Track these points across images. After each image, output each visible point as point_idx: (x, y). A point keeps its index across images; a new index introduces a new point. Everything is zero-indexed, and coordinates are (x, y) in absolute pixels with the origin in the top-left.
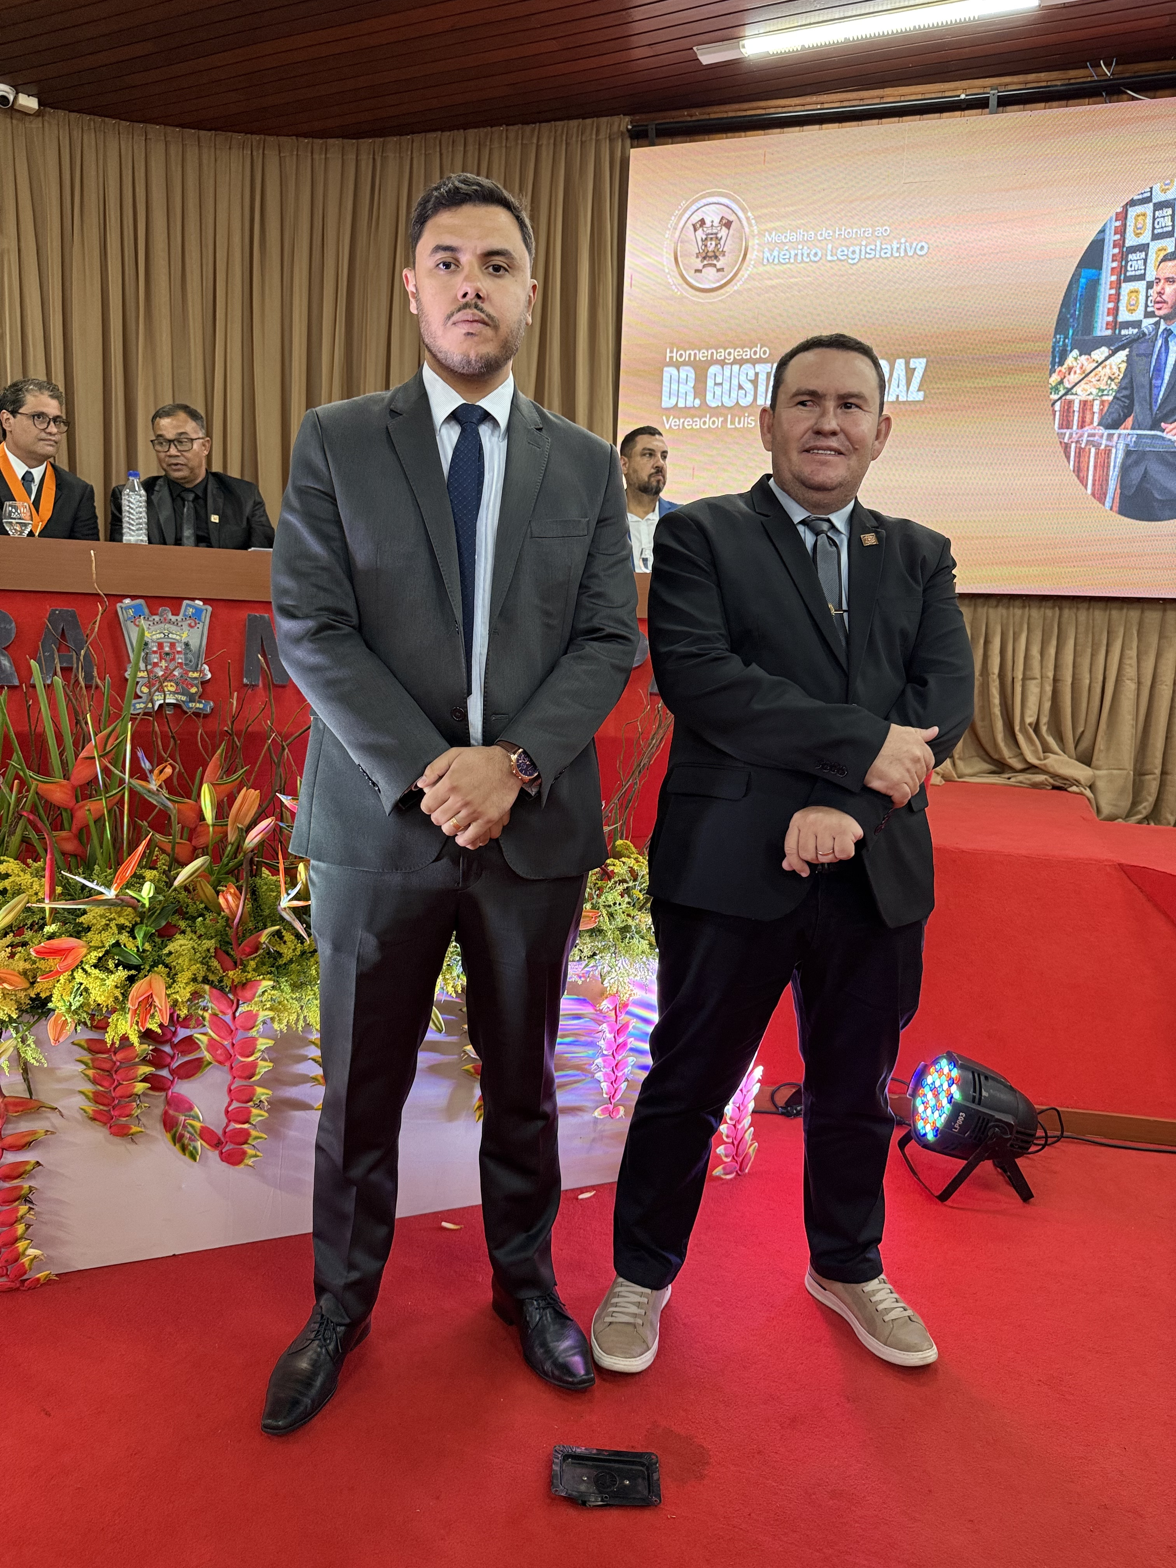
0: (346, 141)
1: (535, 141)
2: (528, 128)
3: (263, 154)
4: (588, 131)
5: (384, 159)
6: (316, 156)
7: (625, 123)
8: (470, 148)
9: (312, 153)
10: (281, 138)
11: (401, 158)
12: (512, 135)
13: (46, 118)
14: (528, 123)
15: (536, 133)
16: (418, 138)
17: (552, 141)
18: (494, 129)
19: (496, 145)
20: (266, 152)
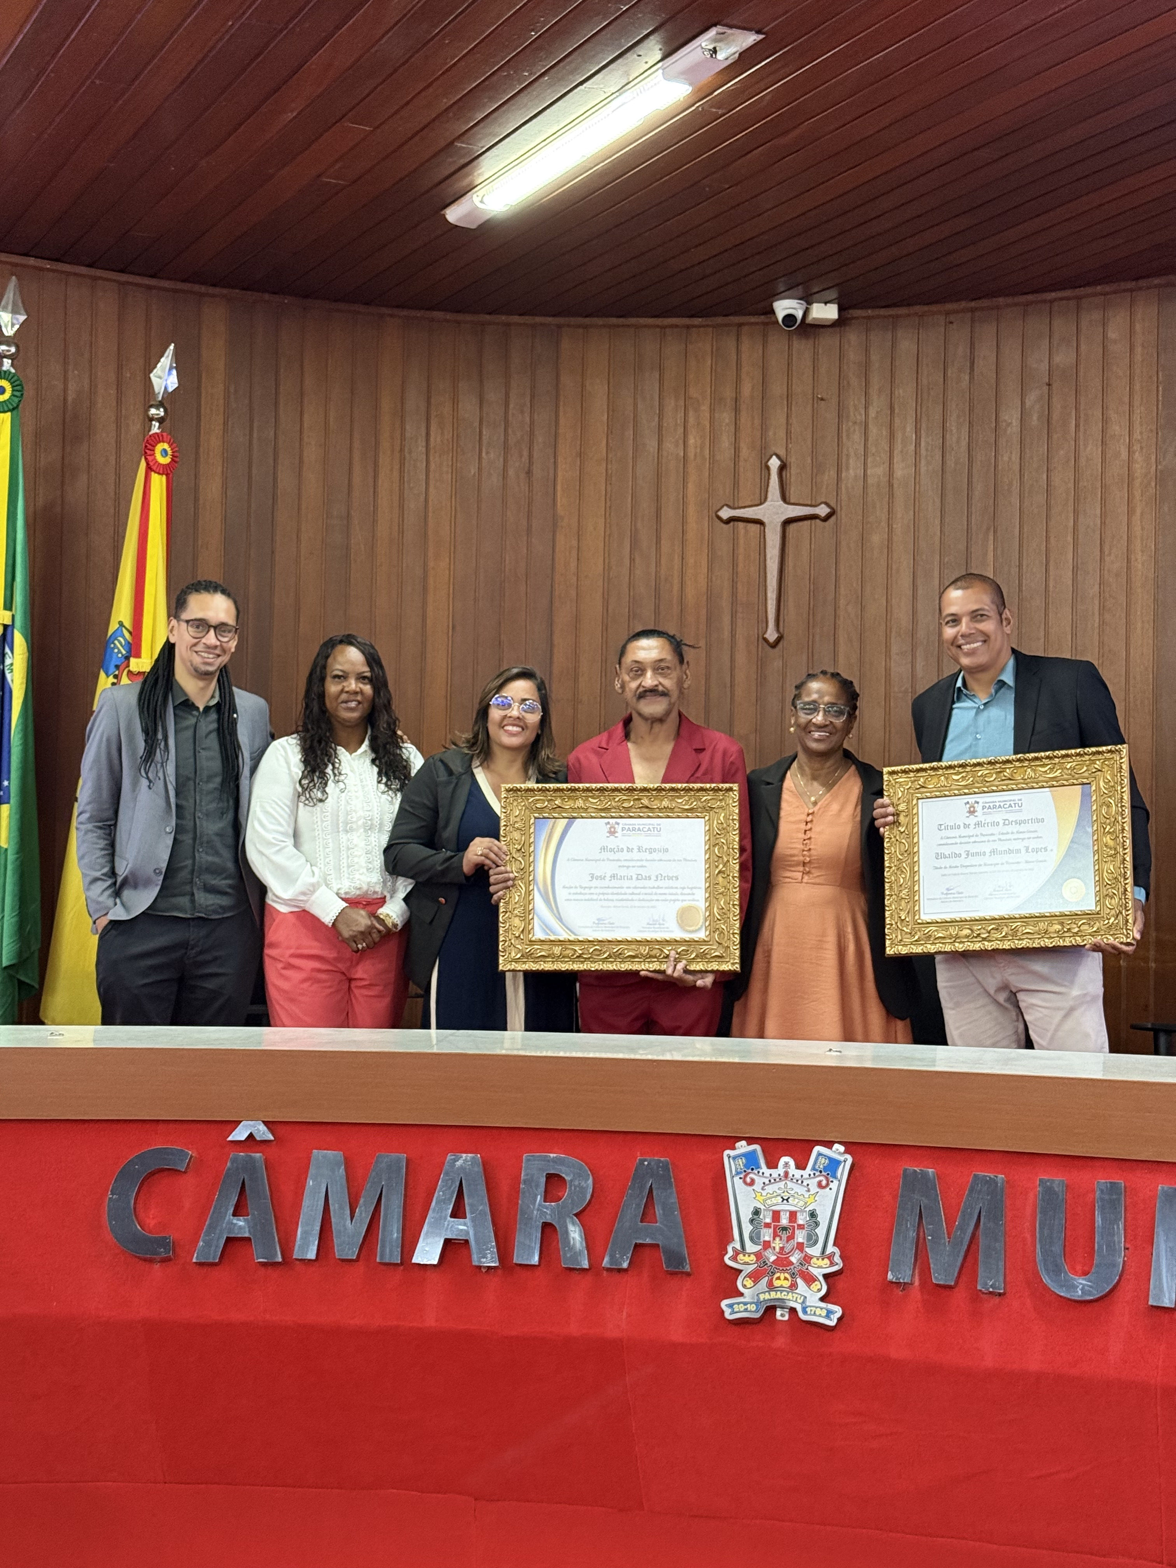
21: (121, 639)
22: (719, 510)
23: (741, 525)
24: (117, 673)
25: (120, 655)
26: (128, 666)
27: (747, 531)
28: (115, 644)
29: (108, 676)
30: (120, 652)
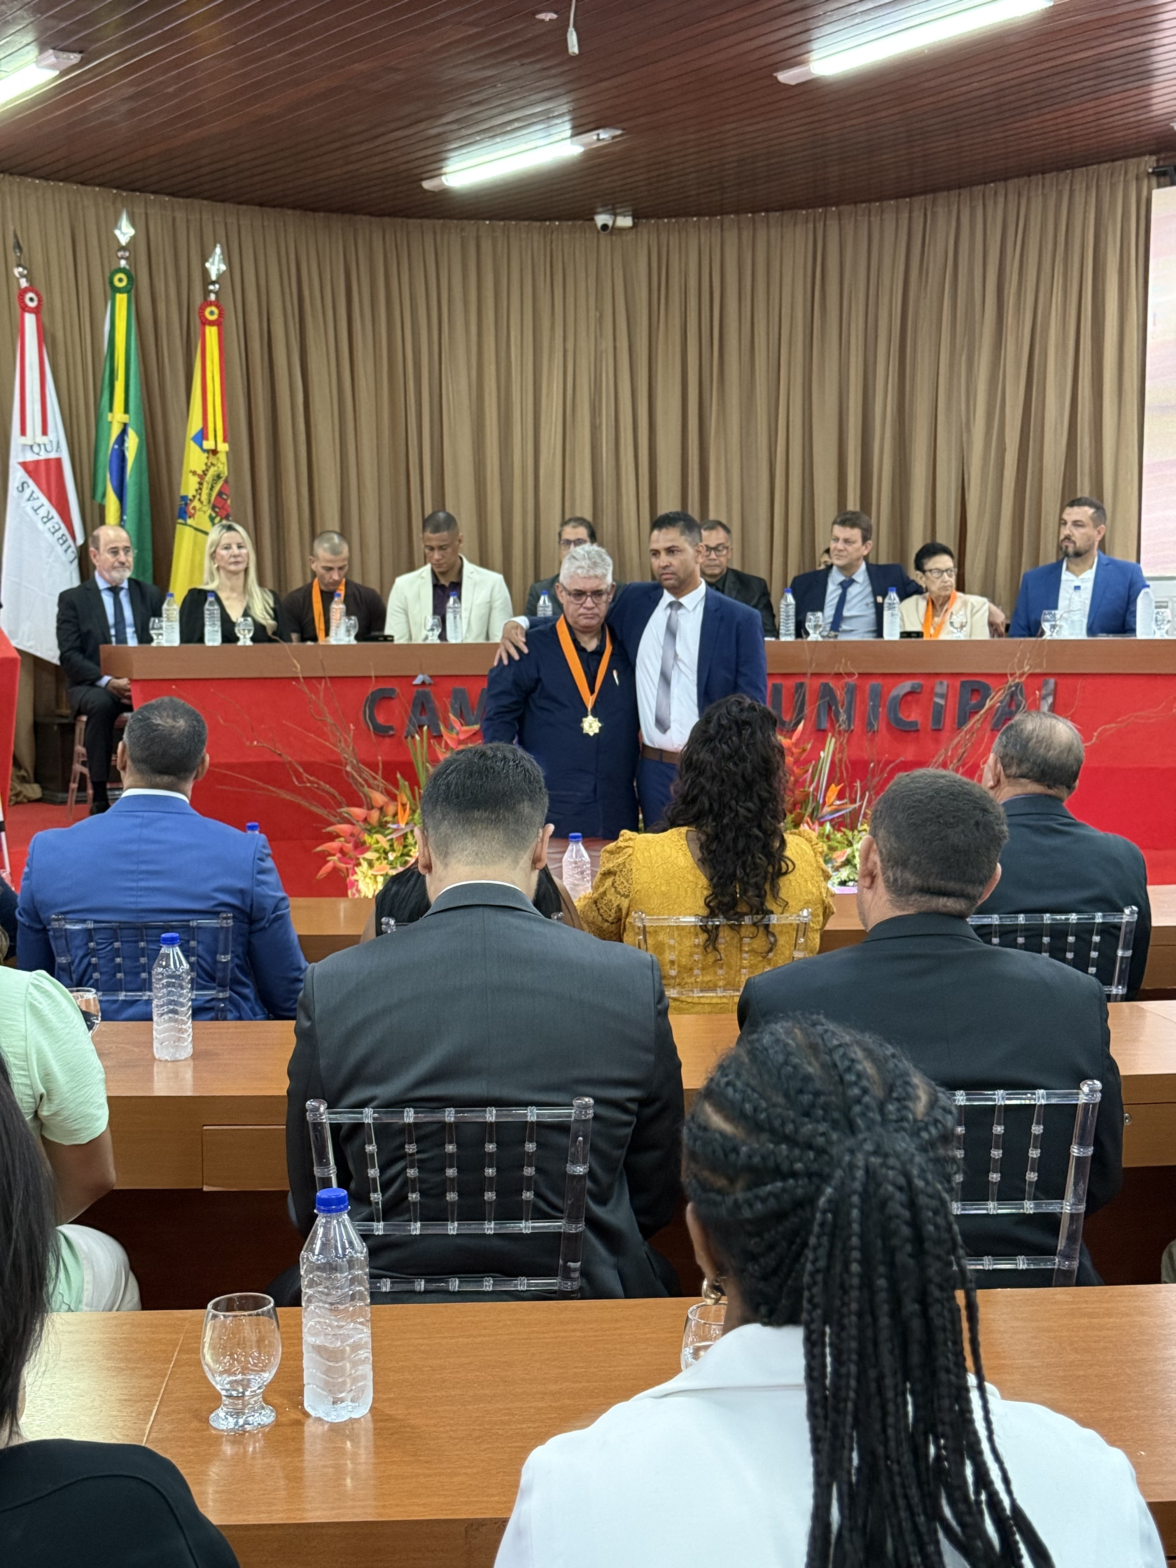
0: (900, 200)
1: (1068, 188)
2: (1062, 175)
3: (825, 225)
4: (1116, 175)
5: (934, 214)
6: (872, 219)
7: (1149, 163)
8: (1010, 197)
9: (869, 216)
10: (842, 208)
11: (950, 212)
12: (1047, 183)
13: (639, 229)
14: (1063, 170)
15: (1068, 181)
16: (965, 192)
17: (1084, 185)
18: (1032, 178)
19: (1033, 194)
20: (828, 223)
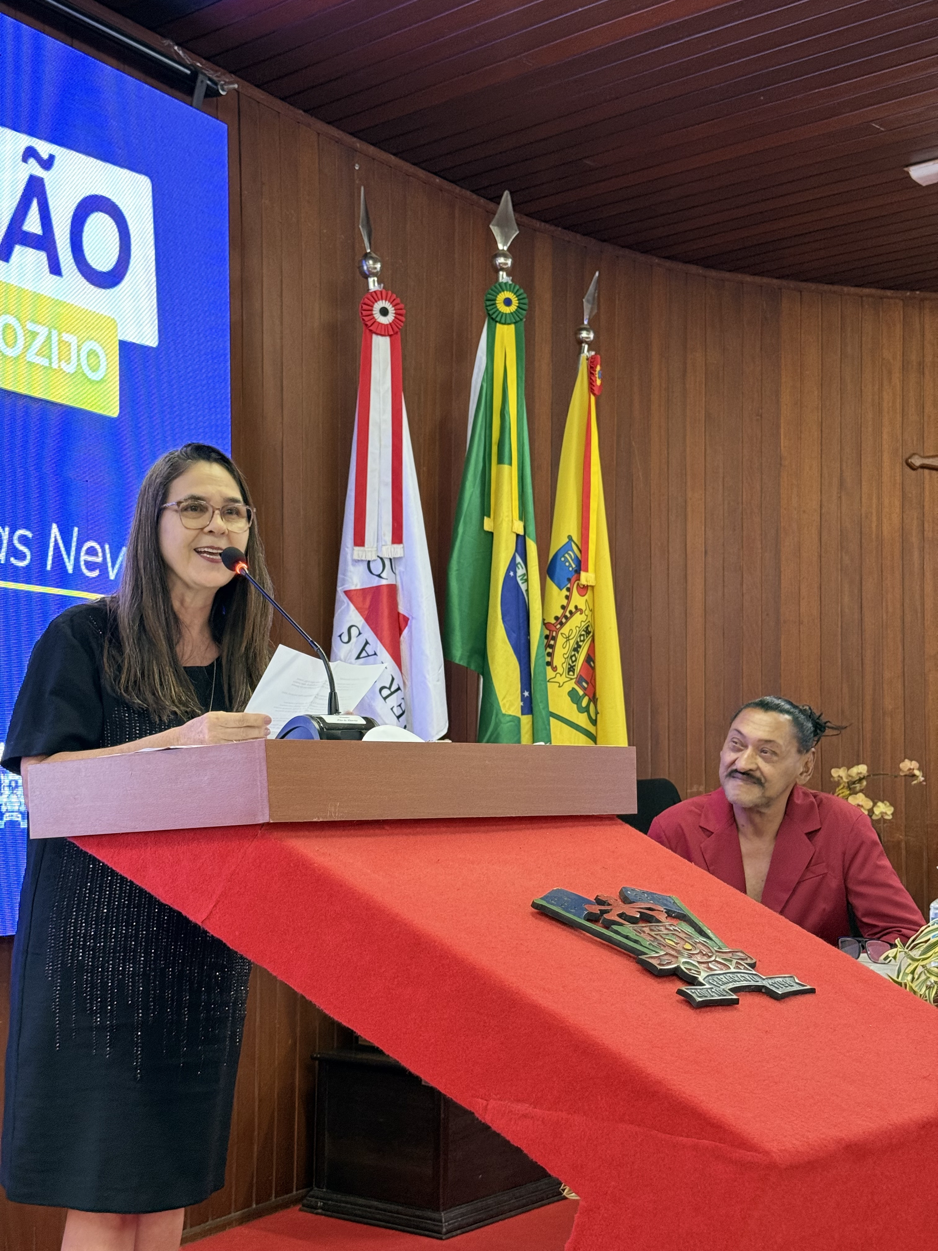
21: (570, 552)
22: (910, 457)
23: (926, 471)
24: (569, 586)
25: (571, 569)
26: (578, 579)
27: (931, 477)
28: (566, 558)
29: (561, 589)
30: (570, 565)
